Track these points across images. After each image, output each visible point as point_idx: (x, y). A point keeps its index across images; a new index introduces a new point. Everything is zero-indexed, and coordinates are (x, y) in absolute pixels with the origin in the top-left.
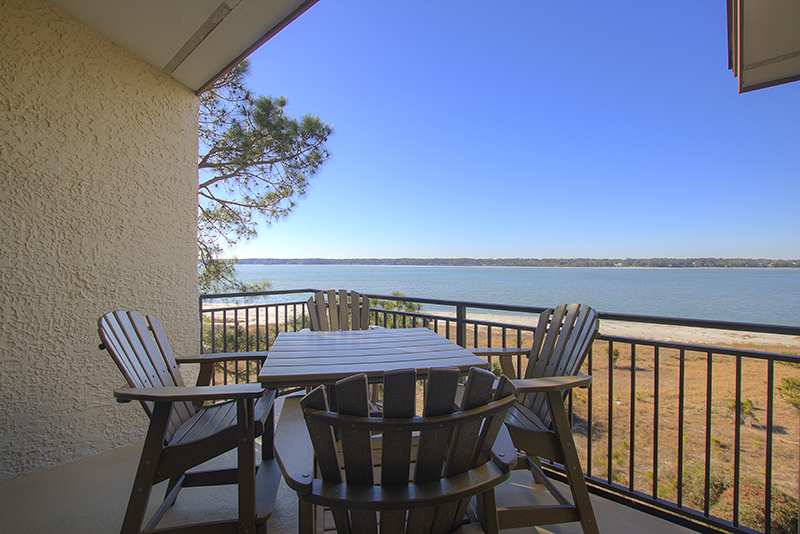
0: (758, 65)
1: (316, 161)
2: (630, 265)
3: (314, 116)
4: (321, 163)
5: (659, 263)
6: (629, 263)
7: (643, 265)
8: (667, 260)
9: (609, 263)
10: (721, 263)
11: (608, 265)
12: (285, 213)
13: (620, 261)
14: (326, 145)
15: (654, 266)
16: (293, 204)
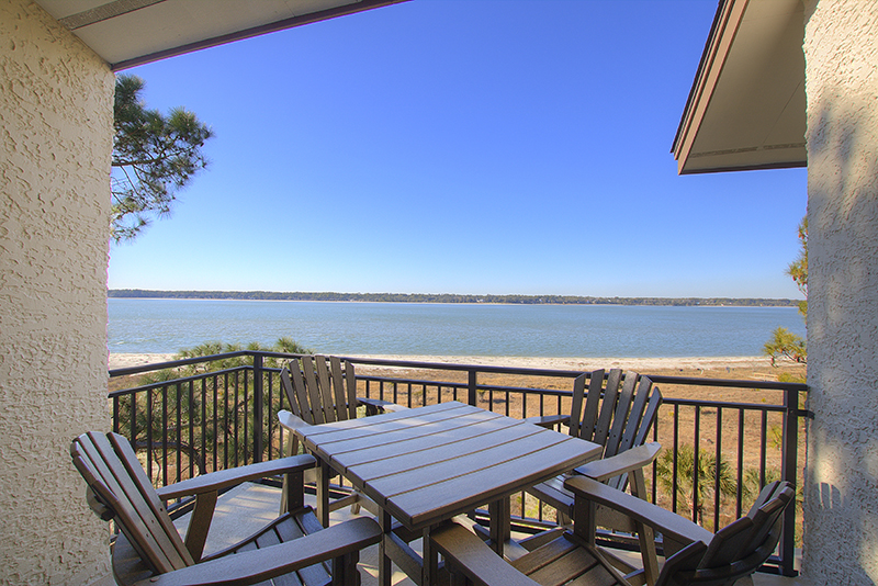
0: (699, 155)
1: (185, 169)
2: (490, 301)
3: (188, 111)
4: (192, 172)
5: (514, 299)
6: (489, 299)
7: (501, 301)
8: (520, 297)
9: (472, 299)
10: (560, 300)
11: (471, 301)
12: (133, 233)
13: (481, 297)
14: (202, 150)
15: (510, 302)
16: (143, 223)
